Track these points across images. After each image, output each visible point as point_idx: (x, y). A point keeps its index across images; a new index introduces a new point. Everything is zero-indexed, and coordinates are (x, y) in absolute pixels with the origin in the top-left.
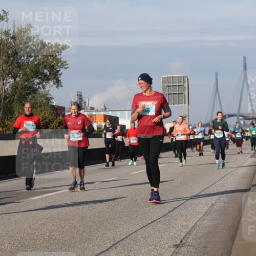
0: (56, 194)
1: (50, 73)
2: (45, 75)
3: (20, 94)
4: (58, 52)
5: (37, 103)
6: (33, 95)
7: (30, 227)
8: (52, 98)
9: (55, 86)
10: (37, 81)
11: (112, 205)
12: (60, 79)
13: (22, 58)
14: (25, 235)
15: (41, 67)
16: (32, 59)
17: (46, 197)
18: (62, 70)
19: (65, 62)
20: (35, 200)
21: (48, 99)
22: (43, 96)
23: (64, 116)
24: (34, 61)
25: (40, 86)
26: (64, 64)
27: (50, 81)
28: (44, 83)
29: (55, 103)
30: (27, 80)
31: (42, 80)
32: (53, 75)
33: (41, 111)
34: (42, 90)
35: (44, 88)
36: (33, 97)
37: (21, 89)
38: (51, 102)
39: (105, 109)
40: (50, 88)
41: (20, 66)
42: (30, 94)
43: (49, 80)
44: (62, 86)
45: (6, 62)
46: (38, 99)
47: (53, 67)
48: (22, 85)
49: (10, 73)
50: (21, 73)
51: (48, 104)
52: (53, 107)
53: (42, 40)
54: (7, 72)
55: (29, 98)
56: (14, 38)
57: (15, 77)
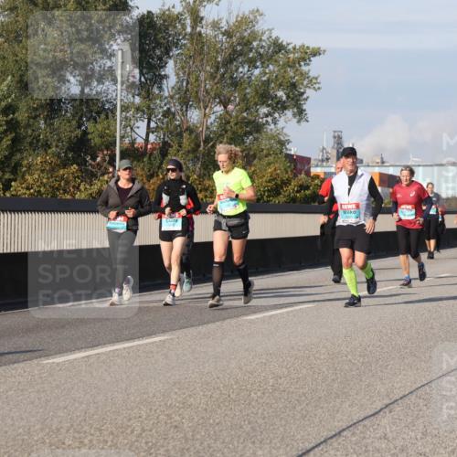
0: (288, 312)
1: (288, 97)
2: (279, 101)
3: (234, 133)
4: (304, 60)
5: (262, 150)
6: (256, 135)
7: (241, 369)
8: (289, 142)
10: (264, 110)
11: (386, 335)
12: (304, 107)
13: (241, 70)
15: (273, 85)
16: (257, 72)
17: (271, 316)
18: (309, 92)
19: (316, 79)
20: (251, 322)
21: (282, 143)
22: (273, 137)
23: (308, 173)
24: (258, 78)
25: (269, 119)
26: (313, 82)
27: (286, 112)
28: (276, 115)
29: (293, 150)
30: (247, 109)
31: (273, 109)
32: (293, 99)
33: (269, 164)
34: (272, 126)
35: (275, 124)
36: (256, 139)
37: (236, 124)
38: (287, 149)
39: (383, 162)
40: (286, 122)
41: (235, 84)
42: (250, 133)
43: (284, 108)
44: (307, 121)
45: (212, 77)
46: (265, 144)
47: (294, 86)
48: (237, 117)
49: (217, 96)
50: (237, 97)
51: (281, 152)
52: (289, 157)
53: (277, 39)
54: (212, 94)
55: (249, 140)
56: (228, 34)
57: (225, 103)
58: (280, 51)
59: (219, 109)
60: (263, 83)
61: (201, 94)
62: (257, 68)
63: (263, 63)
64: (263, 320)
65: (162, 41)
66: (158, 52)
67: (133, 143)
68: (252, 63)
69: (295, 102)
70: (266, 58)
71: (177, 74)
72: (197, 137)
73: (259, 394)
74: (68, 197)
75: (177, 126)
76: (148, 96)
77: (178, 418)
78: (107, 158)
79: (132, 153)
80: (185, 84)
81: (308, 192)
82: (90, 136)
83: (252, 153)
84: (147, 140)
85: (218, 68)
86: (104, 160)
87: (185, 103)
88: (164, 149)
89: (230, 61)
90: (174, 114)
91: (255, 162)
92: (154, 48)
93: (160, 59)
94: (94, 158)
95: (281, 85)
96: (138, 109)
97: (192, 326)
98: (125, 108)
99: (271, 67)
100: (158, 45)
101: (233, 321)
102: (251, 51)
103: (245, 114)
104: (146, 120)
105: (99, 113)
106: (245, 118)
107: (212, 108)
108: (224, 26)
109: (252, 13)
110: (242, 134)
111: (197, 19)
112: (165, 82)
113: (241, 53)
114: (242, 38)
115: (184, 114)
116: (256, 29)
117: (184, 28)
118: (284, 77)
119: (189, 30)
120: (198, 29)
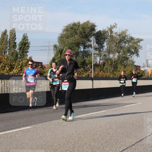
1: (134, 51)
2: (132, 52)
3: (121, 60)
5: (128, 64)
6: (126, 60)
8: (135, 62)
9: (136, 57)
10: (129, 54)
13: (123, 44)
14: (122, 122)
15: (131, 48)
16: (127, 45)
17: (131, 106)
20: (126, 107)
21: (133, 62)
22: (131, 61)
23: (140, 70)
24: (127, 46)
25: (130, 56)
26: (141, 47)
27: (134, 55)
28: (132, 55)
29: (136, 64)
30: (124, 54)
34: (131, 58)
36: (127, 61)
37: (122, 58)
40: (134, 57)
41: (121, 48)
43: (134, 54)
44: (139, 57)
45: (116, 46)
46: (129, 62)
47: (136, 48)
48: (122, 56)
49: (117, 51)
50: (122, 51)
51: (133, 65)
52: (135, 66)
53: (132, 36)
54: (116, 50)
55: (125, 62)
56: (119, 35)
57: (119, 53)
58: (132, 39)
59: (117, 54)
60: (128, 48)
61: (113, 50)
62: (126, 44)
63: (128, 42)
64: (129, 107)
66: (102, 40)
67: (96, 63)
68: (125, 43)
69: (136, 52)
70: (129, 41)
71: (107, 46)
72: (112, 61)
73: (129, 125)
74: (81, 76)
75: (107, 59)
76: (100, 51)
77: (109, 131)
78: (90, 66)
79: (96, 65)
80: (109, 48)
81: (140, 74)
82: (86, 61)
83: (126, 65)
84: (100, 62)
85: (117, 44)
86: (89, 67)
87: (109, 53)
88: (104, 64)
89: (120, 42)
90: (106, 55)
91: (127, 67)
92: (101, 39)
93: (103, 42)
94: (87, 67)
95: (133, 48)
96: (97, 54)
97: (112, 108)
98: (94, 54)
99: (130, 43)
100: (102, 38)
101: (122, 107)
102: (125, 39)
104: (99, 57)
105: (88, 55)
106: (124, 56)
107: (115, 54)
108: (118, 34)
109: (125, 30)
110: (123, 60)
111: (112, 32)
112: (104, 47)
113: (123, 40)
114: (123, 36)
115: (109, 55)
116: (126, 34)
117: (108, 34)
118: (133, 46)
119: (110, 35)
120: (112, 34)
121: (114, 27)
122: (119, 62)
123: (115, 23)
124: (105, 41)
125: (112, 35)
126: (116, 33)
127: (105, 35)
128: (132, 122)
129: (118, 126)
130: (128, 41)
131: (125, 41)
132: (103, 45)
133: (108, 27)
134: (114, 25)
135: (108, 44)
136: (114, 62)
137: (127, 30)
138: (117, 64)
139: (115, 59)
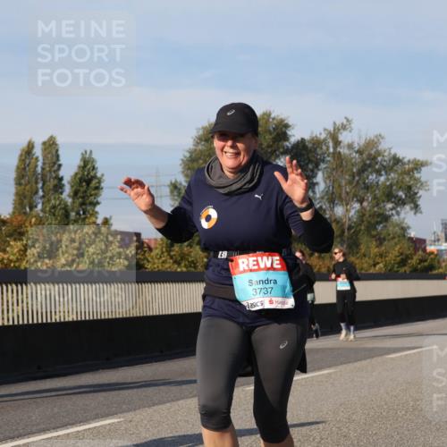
1: (406, 196)
2: (400, 199)
3: (369, 222)
5: (389, 235)
6: (384, 224)
8: (409, 228)
9: (413, 212)
10: (390, 206)
13: (370, 177)
14: (383, 403)
15: (394, 188)
16: (382, 179)
17: (406, 355)
20: (392, 359)
21: (404, 229)
22: (398, 225)
23: (424, 250)
24: (384, 183)
25: (394, 212)
26: (424, 185)
27: (406, 207)
28: (399, 209)
29: (413, 234)
30: (377, 205)
31: (396, 204)
33: (396, 244)
34: (396, 217)
35: (398, 215)
36: (385, 226)
37: (370, 216)
40: (405, 213)
41: (367, 188)
42: (381, 222)
43: (404, 204)
44: (421, 213)
45: (350, 183)
46: (391, 230)
47: (410, 188)
48: (370, 210)
49: (355, 196)
50: (369, 196)
51: (404, 236)
52: (411, 239)
53: (395, 155)
54: (351, 194)
55: (380, 228)
56: (360, 152)
57: (361, 201)
58: (398, 163)
59: (357, 206)
60: (388, 187)
61: (344, 195)
62: (381, 175)
63: (386, 172)
64: (400, 358)
65: (313, 159)
66: (310, 166)
68: (378, 173)
69: (411, 199)
70: (388, 169)
71: (325, 182)
72: (343, 225)
73: (403, 412)
77: (346, 430)
80: (331, 188)
81: (426, 264)
83: (382, 236)
85: (354, 177)
87: (332, 201)
89: (364, 169)
90: (324, 210)
91: (386, 243)
92: (307, 164)
93: (312, 171)
95: (400, 188)
97: (350, 362)
99: (392, 175)
100: (310, 161)
101: (379, 359)
102: (377, 163)
103: (376, 209)
106: (375, 212)
107: (351, 206)
108: (356, 147)
109: (376, 137)
110: (375, 222)
111: (337, 143)
112: (316, 187)
113: (370, 166)
114: (370, 155)
115: (332, 209)
116: (380, 148)
117: (328, 149)
118: (402, 182)
119: (331, 150)
120: (338, 149)
121: (344, 127)
122: (363, 228)
123: (346, 118)
124: (319, 170)
125: (339, 153)
126: (350, 146)
127: (319, 151)
128: (412, 403)
129: (372, 414)
130: (384, 167)
131: (377, 167)
132: (315, 181)
133: (325, 130)
134: (342, 124)
135: (329, 177)
136: (350, 228)
137: (380, 136)
138: (357, 233)
139: (350, 219)
